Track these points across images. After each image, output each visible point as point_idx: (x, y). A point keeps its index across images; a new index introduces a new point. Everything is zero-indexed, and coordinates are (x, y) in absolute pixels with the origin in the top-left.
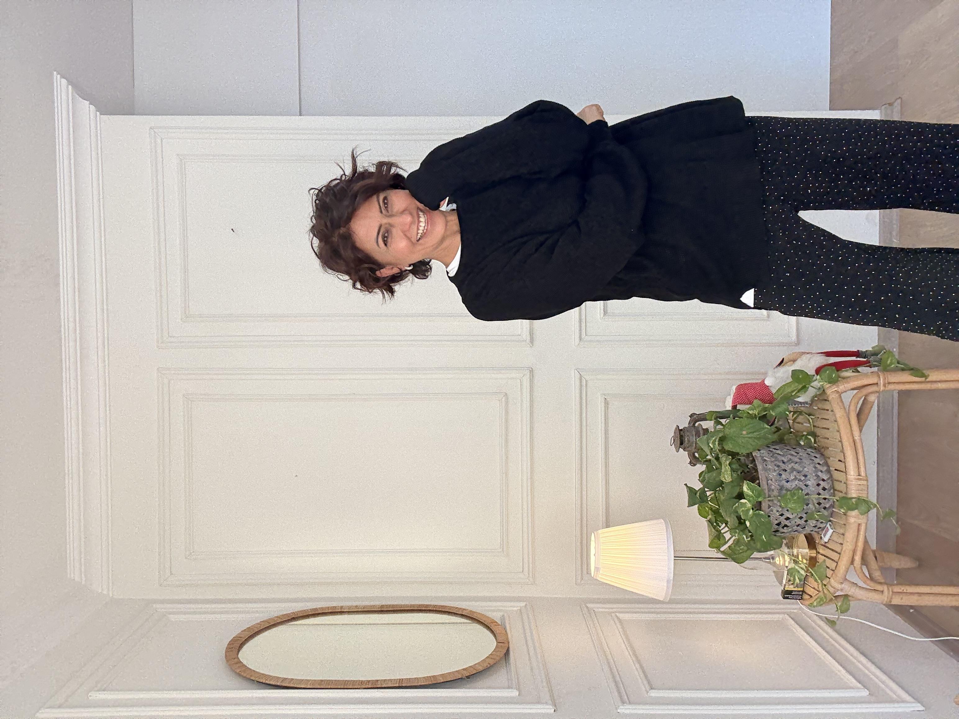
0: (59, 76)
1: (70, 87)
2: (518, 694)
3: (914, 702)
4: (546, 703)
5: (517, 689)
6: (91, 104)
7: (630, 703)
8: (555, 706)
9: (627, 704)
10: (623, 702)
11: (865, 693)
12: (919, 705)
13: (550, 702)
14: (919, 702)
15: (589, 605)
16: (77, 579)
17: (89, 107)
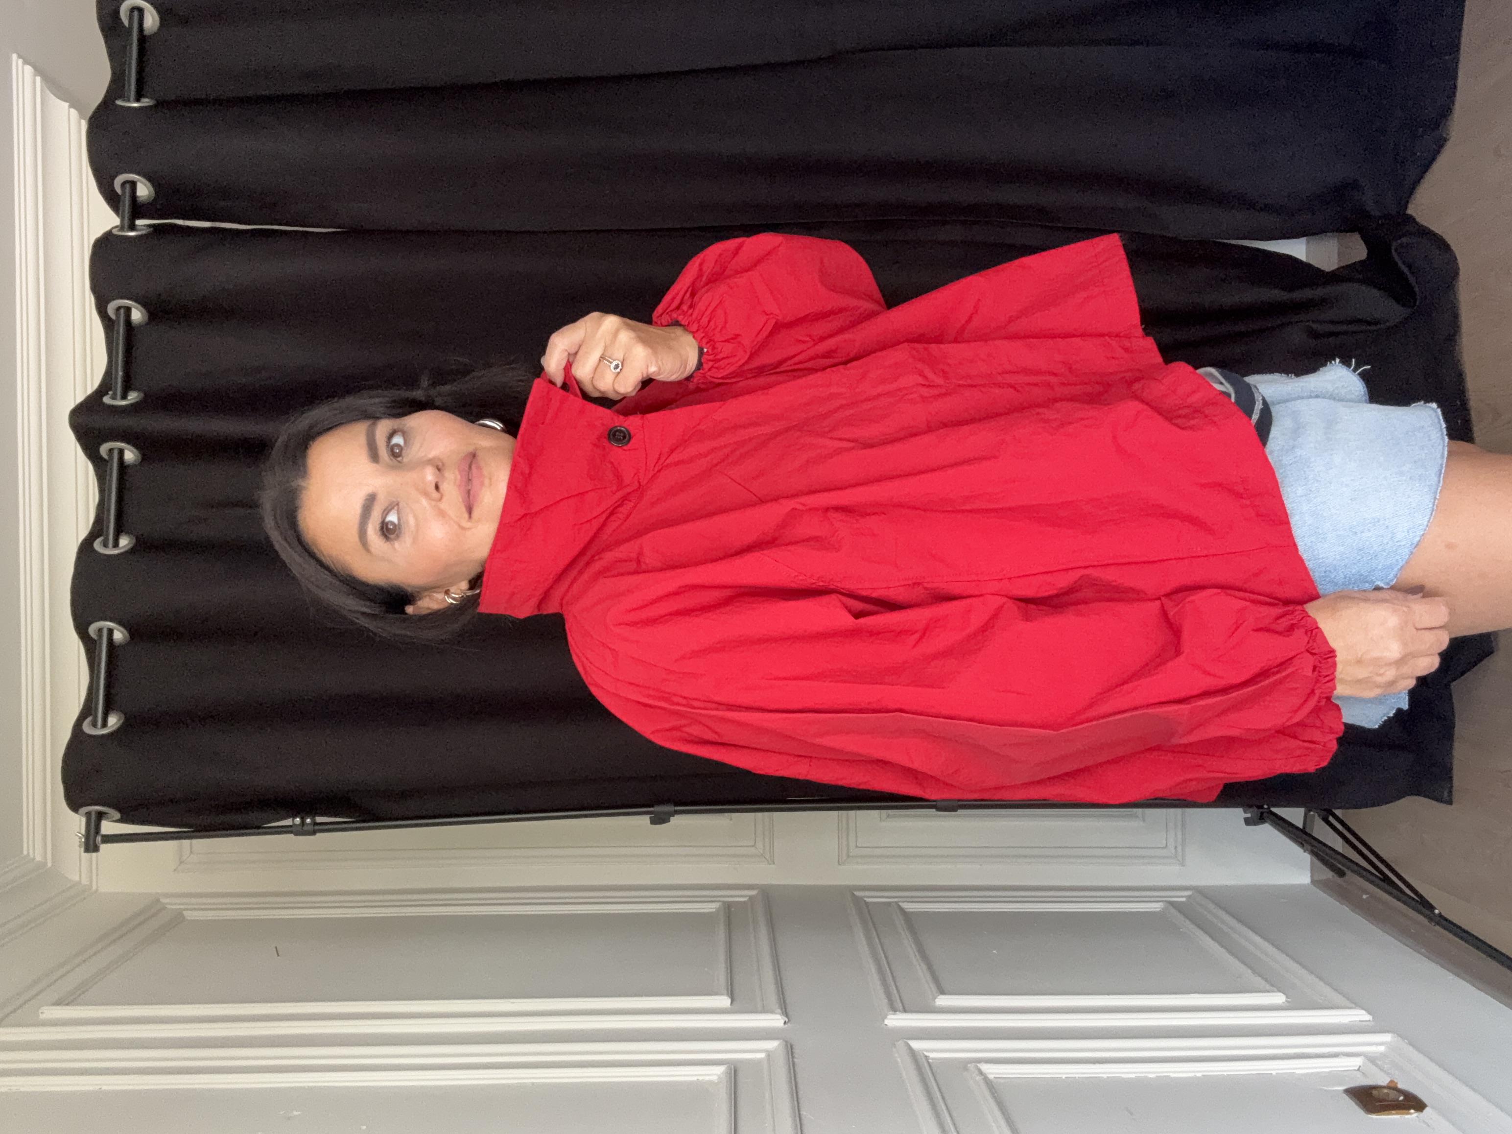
0: (20, 61)
1: (38, 79)
2: (729, 1001)
3: (1355, 1008)
4: (772, 1012)
5: (728, 995)
6: (71, 106)
7: (905, 1011)
8: (787, 1016)
9: (900, 1011)
10: (894, 1010)
11: (1279, 998)
12: (1363, 1012)
13: (779, 1011)
14: (1363, 1009)
15: (857, 893)
16: (39, 858)
17: (69, 111)
